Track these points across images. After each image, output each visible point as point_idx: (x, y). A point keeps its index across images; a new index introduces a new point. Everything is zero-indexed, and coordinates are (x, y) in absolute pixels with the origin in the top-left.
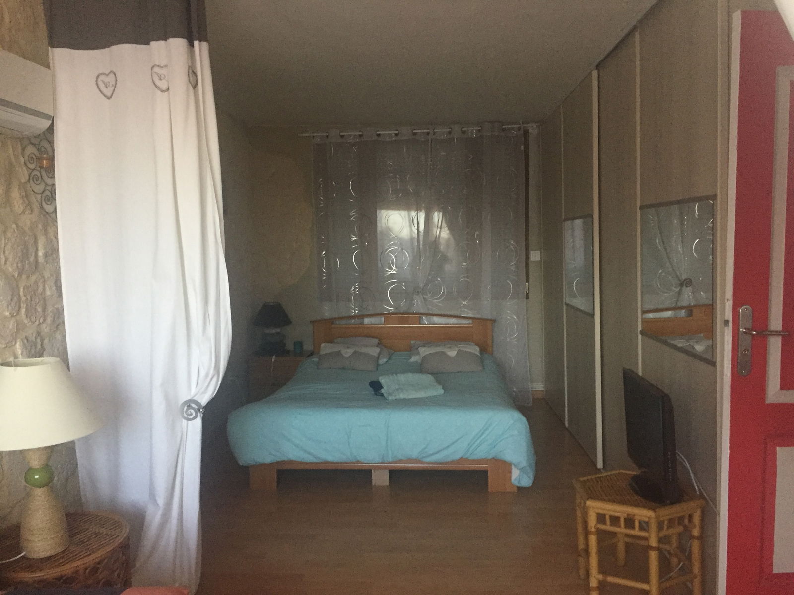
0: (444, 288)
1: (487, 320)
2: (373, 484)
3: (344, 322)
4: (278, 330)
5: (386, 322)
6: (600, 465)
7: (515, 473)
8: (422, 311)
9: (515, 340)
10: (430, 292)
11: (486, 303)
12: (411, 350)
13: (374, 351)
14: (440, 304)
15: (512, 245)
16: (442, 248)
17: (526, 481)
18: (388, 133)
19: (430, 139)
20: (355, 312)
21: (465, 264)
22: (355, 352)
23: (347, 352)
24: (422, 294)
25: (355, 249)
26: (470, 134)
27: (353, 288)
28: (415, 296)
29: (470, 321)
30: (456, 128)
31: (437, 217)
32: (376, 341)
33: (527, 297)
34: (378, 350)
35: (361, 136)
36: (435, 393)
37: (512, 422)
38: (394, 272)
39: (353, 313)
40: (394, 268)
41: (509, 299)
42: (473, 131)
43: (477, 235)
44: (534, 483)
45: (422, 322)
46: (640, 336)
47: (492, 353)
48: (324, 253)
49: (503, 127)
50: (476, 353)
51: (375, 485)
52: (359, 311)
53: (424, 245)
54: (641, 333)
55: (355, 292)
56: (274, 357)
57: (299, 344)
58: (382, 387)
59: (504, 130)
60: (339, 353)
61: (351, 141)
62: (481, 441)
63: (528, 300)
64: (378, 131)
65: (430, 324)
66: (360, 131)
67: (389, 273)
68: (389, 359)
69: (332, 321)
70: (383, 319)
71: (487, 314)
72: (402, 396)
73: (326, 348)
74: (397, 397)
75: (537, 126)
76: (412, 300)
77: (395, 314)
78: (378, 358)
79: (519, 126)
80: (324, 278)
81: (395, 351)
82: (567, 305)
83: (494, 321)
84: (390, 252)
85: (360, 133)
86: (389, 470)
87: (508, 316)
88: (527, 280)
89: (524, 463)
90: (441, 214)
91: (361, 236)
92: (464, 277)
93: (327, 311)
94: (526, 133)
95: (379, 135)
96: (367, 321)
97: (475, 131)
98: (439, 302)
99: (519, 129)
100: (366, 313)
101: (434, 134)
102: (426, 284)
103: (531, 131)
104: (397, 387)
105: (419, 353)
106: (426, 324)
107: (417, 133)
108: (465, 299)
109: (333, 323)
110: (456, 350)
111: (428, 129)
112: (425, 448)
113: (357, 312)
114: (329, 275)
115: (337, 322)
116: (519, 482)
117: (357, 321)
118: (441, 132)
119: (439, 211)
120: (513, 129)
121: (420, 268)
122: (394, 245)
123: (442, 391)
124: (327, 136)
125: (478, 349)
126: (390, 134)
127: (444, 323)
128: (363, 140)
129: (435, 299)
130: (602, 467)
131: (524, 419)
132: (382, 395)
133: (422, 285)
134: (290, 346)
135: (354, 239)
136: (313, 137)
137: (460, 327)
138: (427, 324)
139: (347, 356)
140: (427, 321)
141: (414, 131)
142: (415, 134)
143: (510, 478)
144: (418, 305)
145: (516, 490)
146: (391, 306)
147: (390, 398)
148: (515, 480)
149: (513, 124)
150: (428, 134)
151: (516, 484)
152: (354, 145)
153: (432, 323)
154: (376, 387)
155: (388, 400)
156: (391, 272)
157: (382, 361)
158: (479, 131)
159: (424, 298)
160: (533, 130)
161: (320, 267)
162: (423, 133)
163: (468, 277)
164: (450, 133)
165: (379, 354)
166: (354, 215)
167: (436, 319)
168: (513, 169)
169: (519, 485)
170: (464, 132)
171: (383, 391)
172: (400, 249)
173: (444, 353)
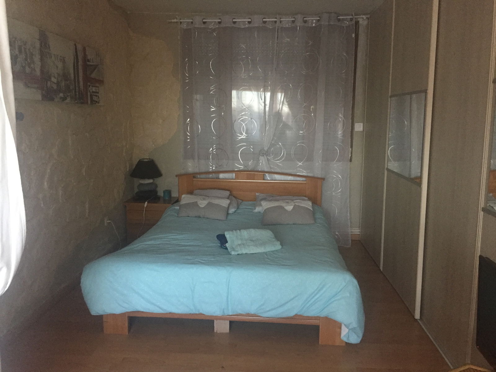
0: (284, 152)
1: (318, 178)
2: (215, 332)
3: (203, 176)
4: (151, 181)
5: (237, 177)
6: (417, 316)
7: (344, 331)
8: (266, 170)
9: (339, 194)
10: (272, 154)
11: (317, 164)
12: (255, 201)
13: (225, 203)
14: (280, 164)
15: (341, 118)
16: (284, 118)
17: (355, 339)
18: (242, 21)
19: (277, 26)
20: (212, 168)
21: (302, 132)
22: (209, 204)
23: (203, 203)
24: (267, 155)
25: (213, 118)
26: (310, 23)
27: (211, 149)
28: (261, 157)
29: (304, 179)
30: (299, 18)
31: (280, 96)
32: (227, 193)
33: (351, 160)
34: (228, 202)
35: (220, 23)
36: (273, 249)
37: (344, 284)
38: (244, 137)
39: (211, 169)
40: (244, 134)
41: (336, 161)
42: (313, 21)
43: (312, 108)
44: (362, 341)
45: (265, 178)
46: (481, 214)
47: (321, 206)
48: (189, 120)
49: (338, 18)
50: (309, 208)
51: (216, 332)
52: (216, 167)
53: (269, 116)
54: (484, 210)
55: (213, 153)
56: (146, 203)
57: (168, 192)
58: (227, 242)
59: (339, 20)
60: (195, 204)
61: (211, 26)
62: (315, 300)
63: (351, 163)
64: (235, 19)
65: (271, 180)
66: (220, 19)
67: (240, 138)
68: (238, 208)
69: (194, 175)
70: (234, 174)
71: (318, 173)
72: (244, 251)
73: (186, 199)
74: (240, 252)
75: (366, 18)
76: (258, 160)
77: (244, 171)
78: (228, 208)
79: (352, 17)
80: (189, 140)
81: (243, 201)
82: (388, 170)
83: (323, 179)
84: (242, 121)
85: (220, 20)
86: (230, 321)
87: (334, 175)
88: (352, 147)
89: (354, 324)
90: (283, 94)
91: (219, 107)
92: (299, 143)
93: (191, 167)
94: (357, 23)
95: (235, 23)
96: (222, 176)
97: (314, 21)
98: (279, 163)
99: (351, 20)
100: (221, 170)
101: (281, 22)
102: (269, 148)
103: (361, 22)
104: (240, 242)
105: (261, 205)
106: (268, 180)
107: (266, 21)
108: (300, 160)
109: (194, 177)
110: (292, 205)
111: (276, 18)
112: (263, 305)
113: (214, 168)
114: (192, 138)
115: (198, 176)
116: (348, 338)
117: (214, 175)
118: (286, 21)
119: (282, 92)
120: (346, 20)
121: (265, 135)
122: (245, 115)
123: (280, 247)
124: (192, 22)
125: (310, 203)
126: (244, 21)
127: (283, 179)
128: (221, 26)
129: (276, 160)
130: (419, 318)
131: (355, 282)
132: (226, 249)
133: (266, 149)
134: (161, 194)
135: (213, 109)
136: (181, 23)
137: (295, 183)
138: (270, 180)
139: (203, 206)
140: (269, 178)
141: (264, 20)
142: (265, 22)
143: (340, 334)
144: (263, 164)
145: (344, 344)
146: (240, 164)
147: (233, 253)
148: (345, 336)
149: (346, 15)
150: (276, 22)
151: (345, 339)
152: (214, 30)
153: (274, 179)
154: (222, 239)
155: (231, 255)
156: (242, 137)
157: (232, 211)
158: (318, 20)
159: (267, 159)
160: (363, 21)
161: (185, 130)
162: (272, 21)
163: (303, 143)
164: (293, 22)
165: (229, 205)
166: (213, 89)
167: (277, 177)
168: (345, 55)
169: (347, 341)
170: (305, 22)
171: (227, 245)
172: (250, 119)
173: (282, 208)
